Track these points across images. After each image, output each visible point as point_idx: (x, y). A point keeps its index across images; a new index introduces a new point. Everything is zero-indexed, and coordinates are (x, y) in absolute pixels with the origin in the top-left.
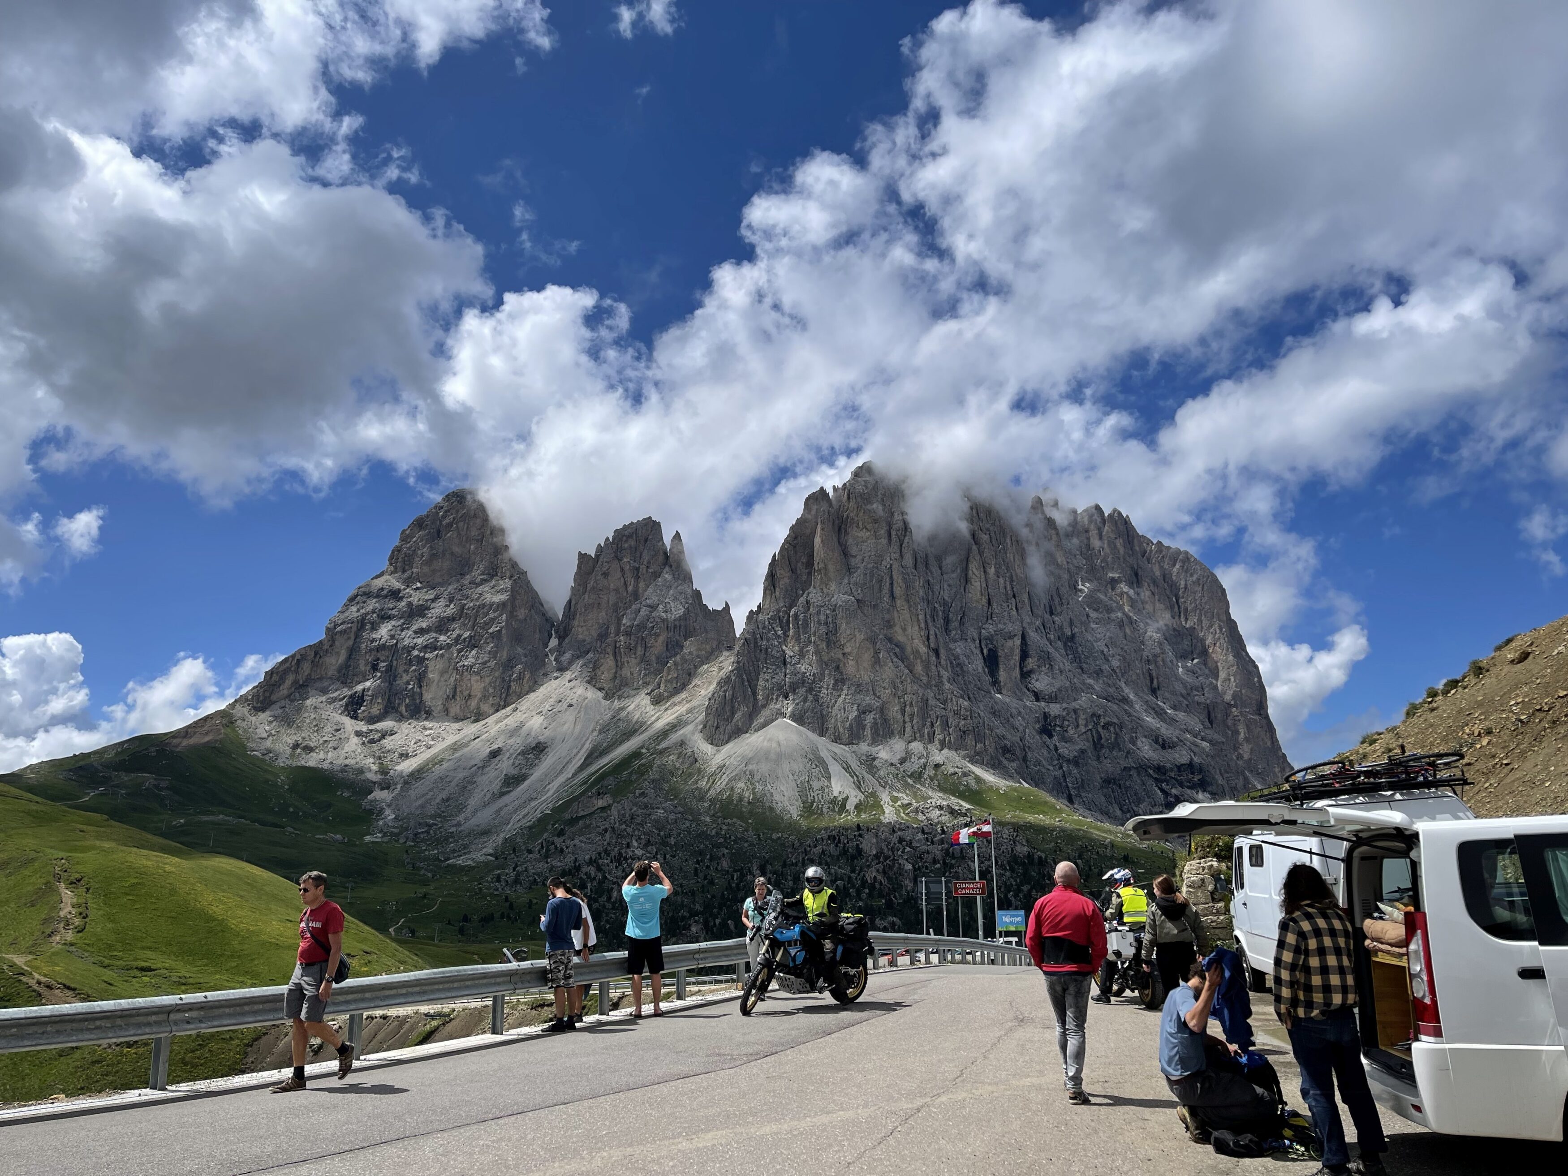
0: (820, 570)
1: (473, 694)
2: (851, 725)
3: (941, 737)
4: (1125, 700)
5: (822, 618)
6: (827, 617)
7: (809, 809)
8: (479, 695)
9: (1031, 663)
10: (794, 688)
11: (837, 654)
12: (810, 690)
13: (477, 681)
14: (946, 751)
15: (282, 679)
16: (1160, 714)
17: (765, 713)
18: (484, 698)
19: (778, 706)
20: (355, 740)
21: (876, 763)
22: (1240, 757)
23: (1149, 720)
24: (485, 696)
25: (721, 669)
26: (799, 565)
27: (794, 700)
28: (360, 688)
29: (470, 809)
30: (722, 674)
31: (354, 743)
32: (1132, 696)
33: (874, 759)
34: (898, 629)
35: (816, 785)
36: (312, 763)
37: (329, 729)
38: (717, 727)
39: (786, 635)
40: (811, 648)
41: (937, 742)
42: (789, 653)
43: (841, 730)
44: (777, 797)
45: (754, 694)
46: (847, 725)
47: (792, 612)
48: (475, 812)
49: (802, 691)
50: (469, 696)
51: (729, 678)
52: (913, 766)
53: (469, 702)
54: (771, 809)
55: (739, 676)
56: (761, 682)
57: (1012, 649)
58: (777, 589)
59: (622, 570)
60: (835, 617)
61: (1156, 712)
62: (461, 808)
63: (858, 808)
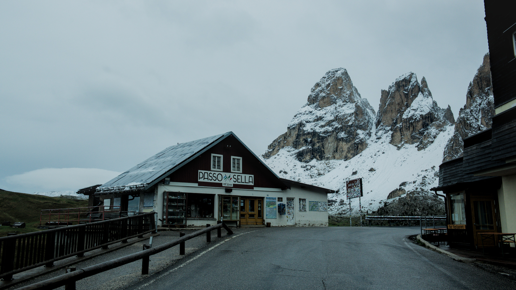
1: (344, 150)
8: (346, 150)
13: (345, 145)
18: (348, 152)
20: (301, 169)
24: (349, 151)
25: (448, 134)
28: (301, 149)
30: (450, 137)
31: (301, 171)
37: (292, 165)
50: (343, 150)
51: (453, 138)
53: (343, 153)
59: (400, 95)
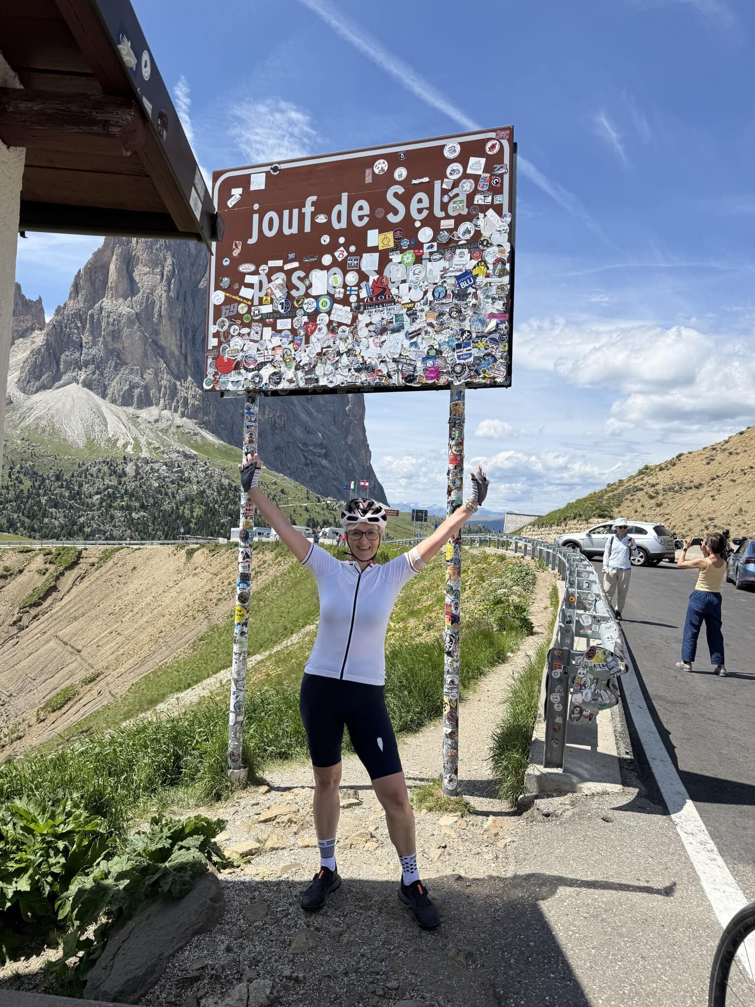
0: (111, 288)
2: (123, 394)
3: (183, 410)
5: (111, 320)
6: (114, 320)
7: (90, 442)
10: (86, 364)
11: (118, 346)
12: (97, 368)
14: (185, 419)
16: (310, 414)
17: (65, 378)
19: (74, 374)
21: (139, 420)
22: (346, 443)
23: (304, 417)
25: (33, 342)
26: (97, 281)
27: (86, 372)
30: (35, 346)
33: (138, 417)
34: (161, 337)
35: (97, 428)
38: (29, 382)
39: (84, 327)
40: (101, 339)
41: (179, 412)
42: (84, 340)
43: (117, 396)
44: (69, 433)
45: (58, 364)
46: (121, 393)
47: (90, 312)
49: (92, 367)
51: (39, 350)
52: (163, 425)
54: (64, 440)
55: (48, 349)
56: (63, 357)
58: (80, 295)
60: (119, 322)
61: (308, 413)
63: (125, 446)
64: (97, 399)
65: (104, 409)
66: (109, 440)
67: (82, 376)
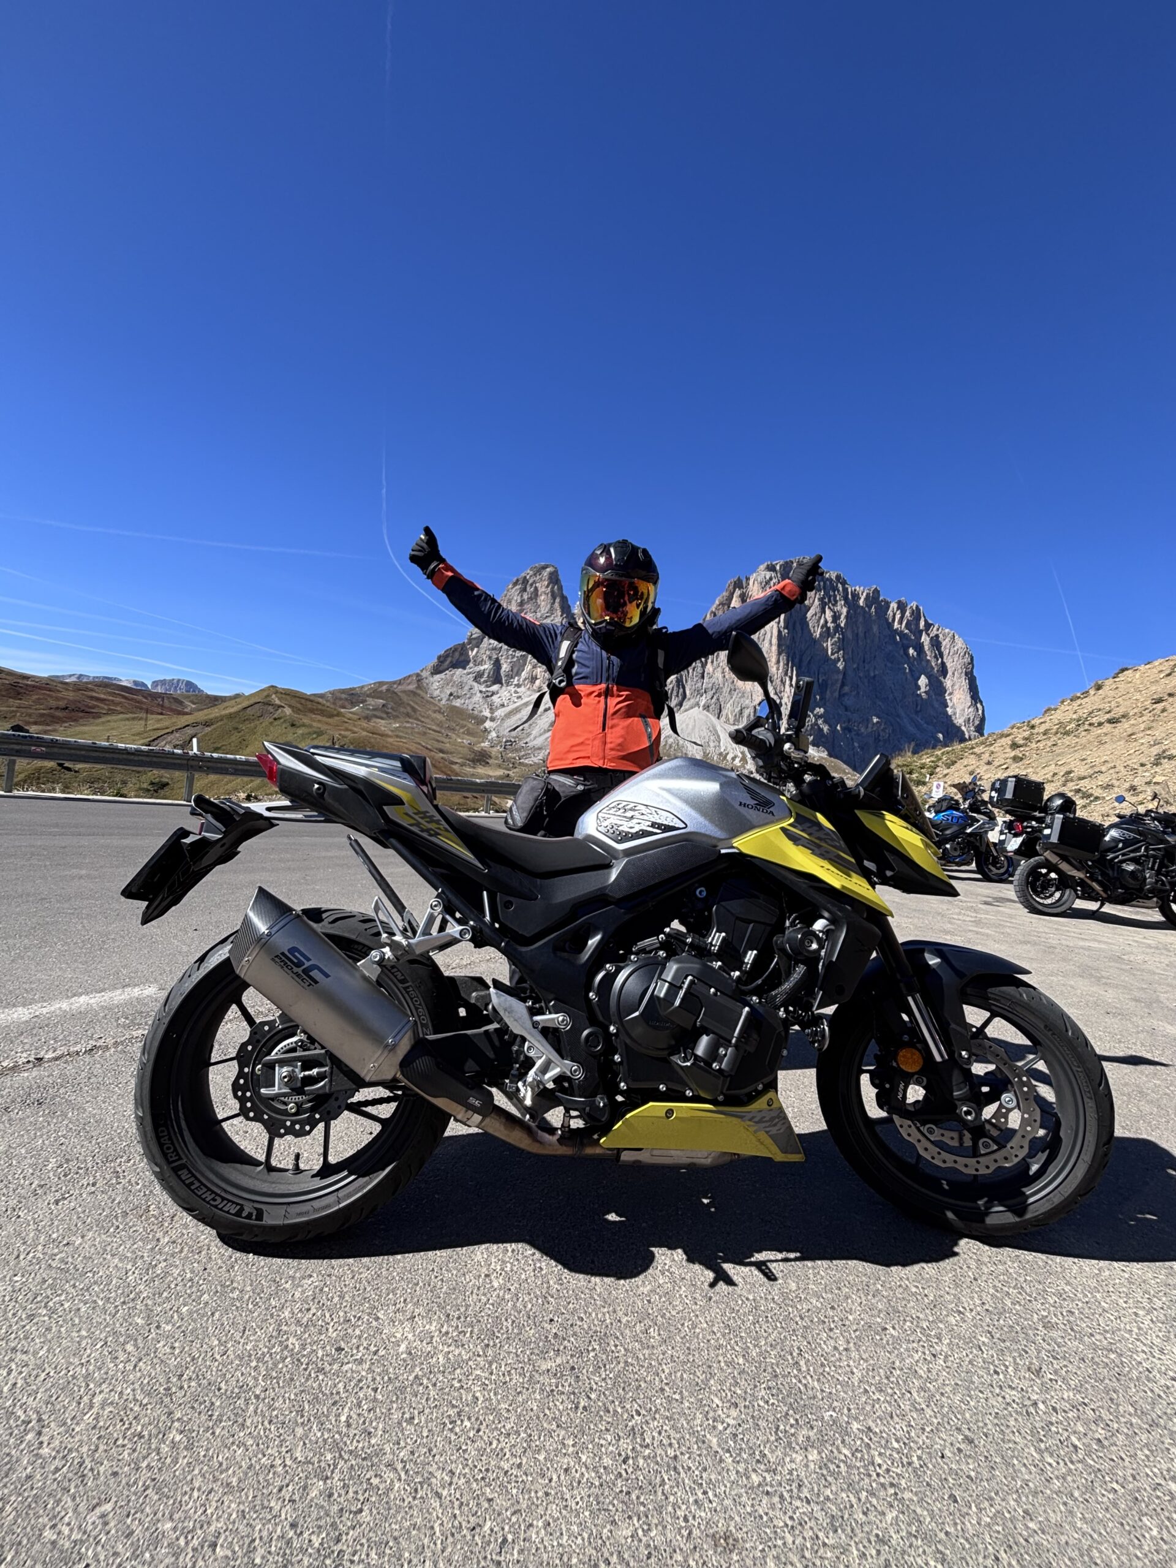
4: (898, 716)
9: (846, 689)
10: (706, 691)
12: (715, 693)
15: (445, 660)
16: (918, 726)
17: (689, 704)
19: (696, 700)
20: (479, 695)
23: (911, 729)
27: (705, 698)
28: (482, 668)
29: (532, 737)
31: (478, 697)
32: (903, 714)
35: (712, 744)
36: (458, 704)
37: (466, 688)
40: (719, 669)
42: (706, 671)
43: (730, 717)
44: (690, 749)
45: (684, 692)
46: (733, 714)
48: (535, 738)
49: (711, 693)
56: (688, 686)
57: (837, 680)
62: (529, 735)
63: (734, 759)
64: (714, 719)
65: (719, 728)
66: (721, 754)
67: (703, 701)
